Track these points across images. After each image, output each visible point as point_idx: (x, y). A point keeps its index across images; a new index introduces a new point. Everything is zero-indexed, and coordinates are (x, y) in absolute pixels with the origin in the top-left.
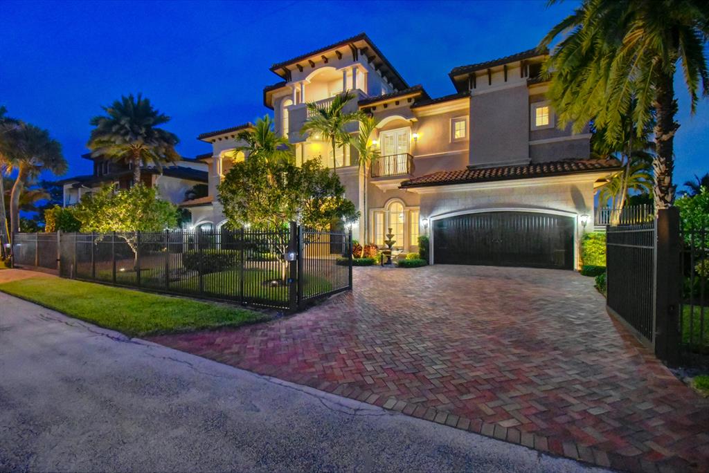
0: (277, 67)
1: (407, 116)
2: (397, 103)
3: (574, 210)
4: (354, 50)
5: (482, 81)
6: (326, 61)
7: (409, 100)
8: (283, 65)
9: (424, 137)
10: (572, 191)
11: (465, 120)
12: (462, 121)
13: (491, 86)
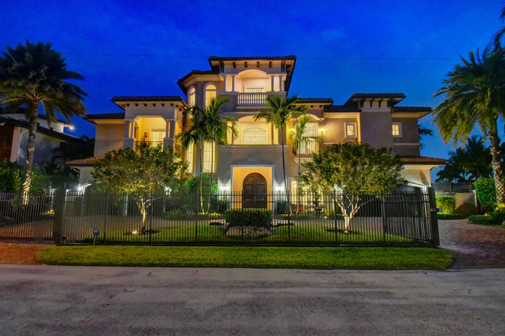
0: (216, 59)
1: (319, 116)
2: (312, 106)
3: (422, 184)
4: (283, 65)
5: (367, 104)
6: (258, 66)
7: (321, 106)
8: (222, 59)
9: (327, 131)
10: (420, 173)
11: (354, 125)
12: (352, 125)
13: (372, 108)
